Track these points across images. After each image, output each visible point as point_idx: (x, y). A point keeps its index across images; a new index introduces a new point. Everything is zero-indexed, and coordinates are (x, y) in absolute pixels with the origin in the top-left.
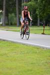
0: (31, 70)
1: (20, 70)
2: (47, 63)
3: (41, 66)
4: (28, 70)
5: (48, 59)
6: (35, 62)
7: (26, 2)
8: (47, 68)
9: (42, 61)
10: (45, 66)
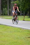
0: (17, 42)
1: (10, 42)
2: (26, 38)
4: (15, 42)
6: (19, 37)
7: (13, 1)
10: (25, 39)
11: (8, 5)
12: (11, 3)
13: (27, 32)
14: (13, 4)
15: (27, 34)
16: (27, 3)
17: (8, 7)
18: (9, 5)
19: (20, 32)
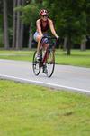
0: (31, 129)
2: (58, 115)
3: (48, 121)
4: (25, 129)
5: (61, 108)
6: (38, 114)
8: (60, 125)
9: (49, 111)
10: (55, 120)
11: (5, 17)
12: (15, 9)
13: (61, 98)
14: (21, 13)
15: (63, 103)
16: (62, 10)
17: (5, 23)
18: (9, 17)
19: (40, 97)
